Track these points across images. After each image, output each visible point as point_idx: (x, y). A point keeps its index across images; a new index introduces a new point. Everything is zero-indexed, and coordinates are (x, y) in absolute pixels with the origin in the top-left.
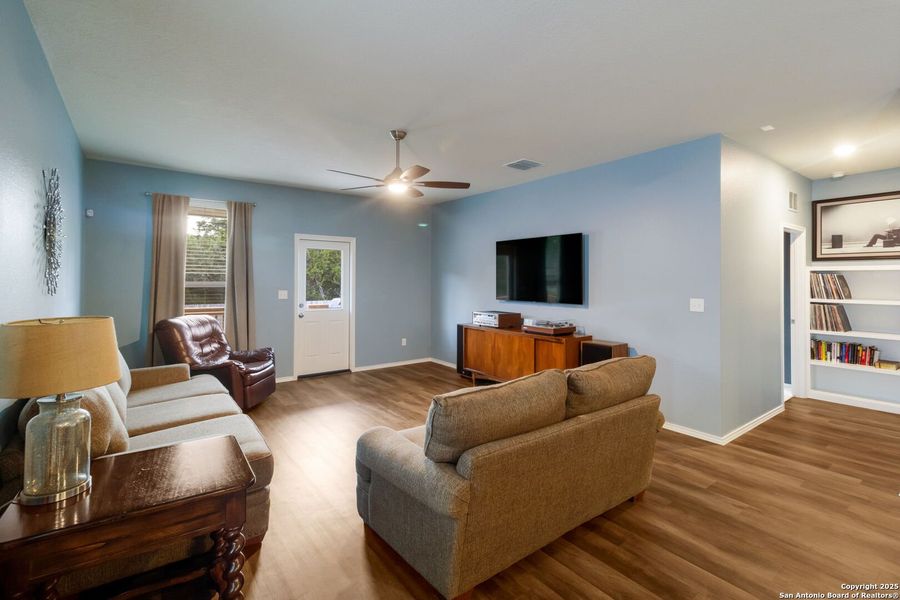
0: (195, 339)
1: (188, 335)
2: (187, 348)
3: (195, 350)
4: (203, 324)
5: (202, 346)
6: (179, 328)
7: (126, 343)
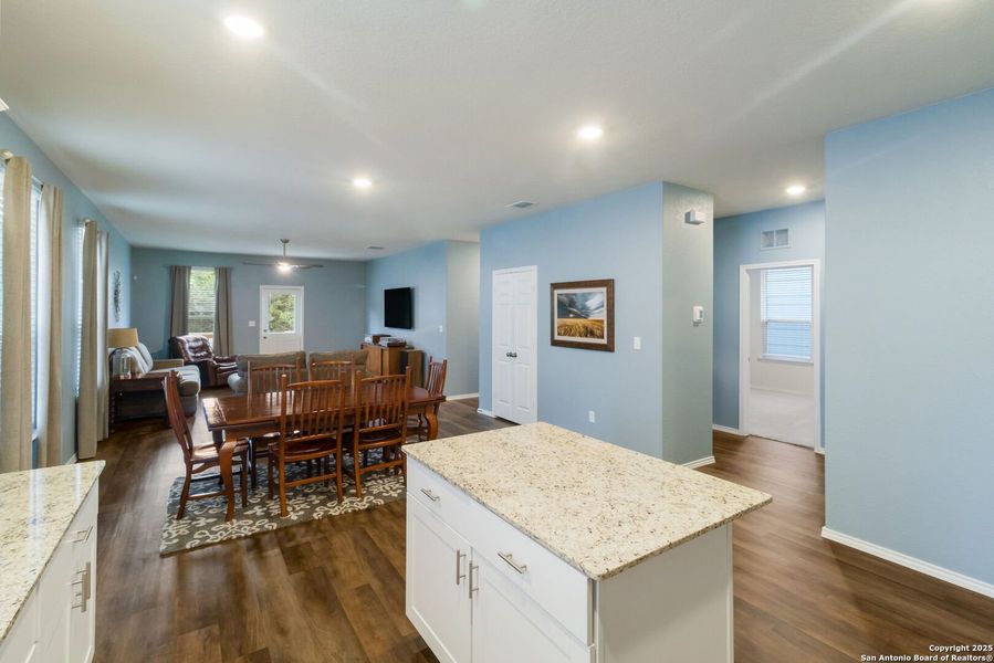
0: (190, 348)
1: (187, 346)
2: (186, 352)
3: (190, 354)
4: (197, 340)
5: (195, 353)
6: (182, 342)
7: (155, 351)
